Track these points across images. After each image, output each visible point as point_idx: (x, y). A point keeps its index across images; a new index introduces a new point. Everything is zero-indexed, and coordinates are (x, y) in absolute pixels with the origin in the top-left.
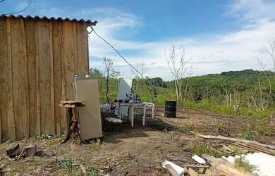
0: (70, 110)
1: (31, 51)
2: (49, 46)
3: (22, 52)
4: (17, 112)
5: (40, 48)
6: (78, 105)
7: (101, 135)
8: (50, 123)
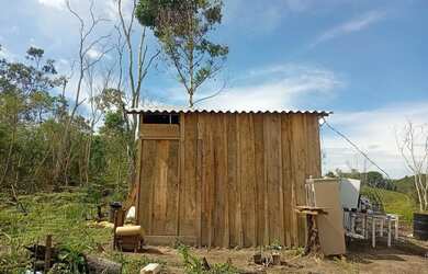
0: (310, 217)
1: (259, 148)
2: (277, 142)
3: (250, 149)
4: (245, 215)
5: (268, 144)
6: (320, 211)
7: (344, 252)
8: (279, 231)
